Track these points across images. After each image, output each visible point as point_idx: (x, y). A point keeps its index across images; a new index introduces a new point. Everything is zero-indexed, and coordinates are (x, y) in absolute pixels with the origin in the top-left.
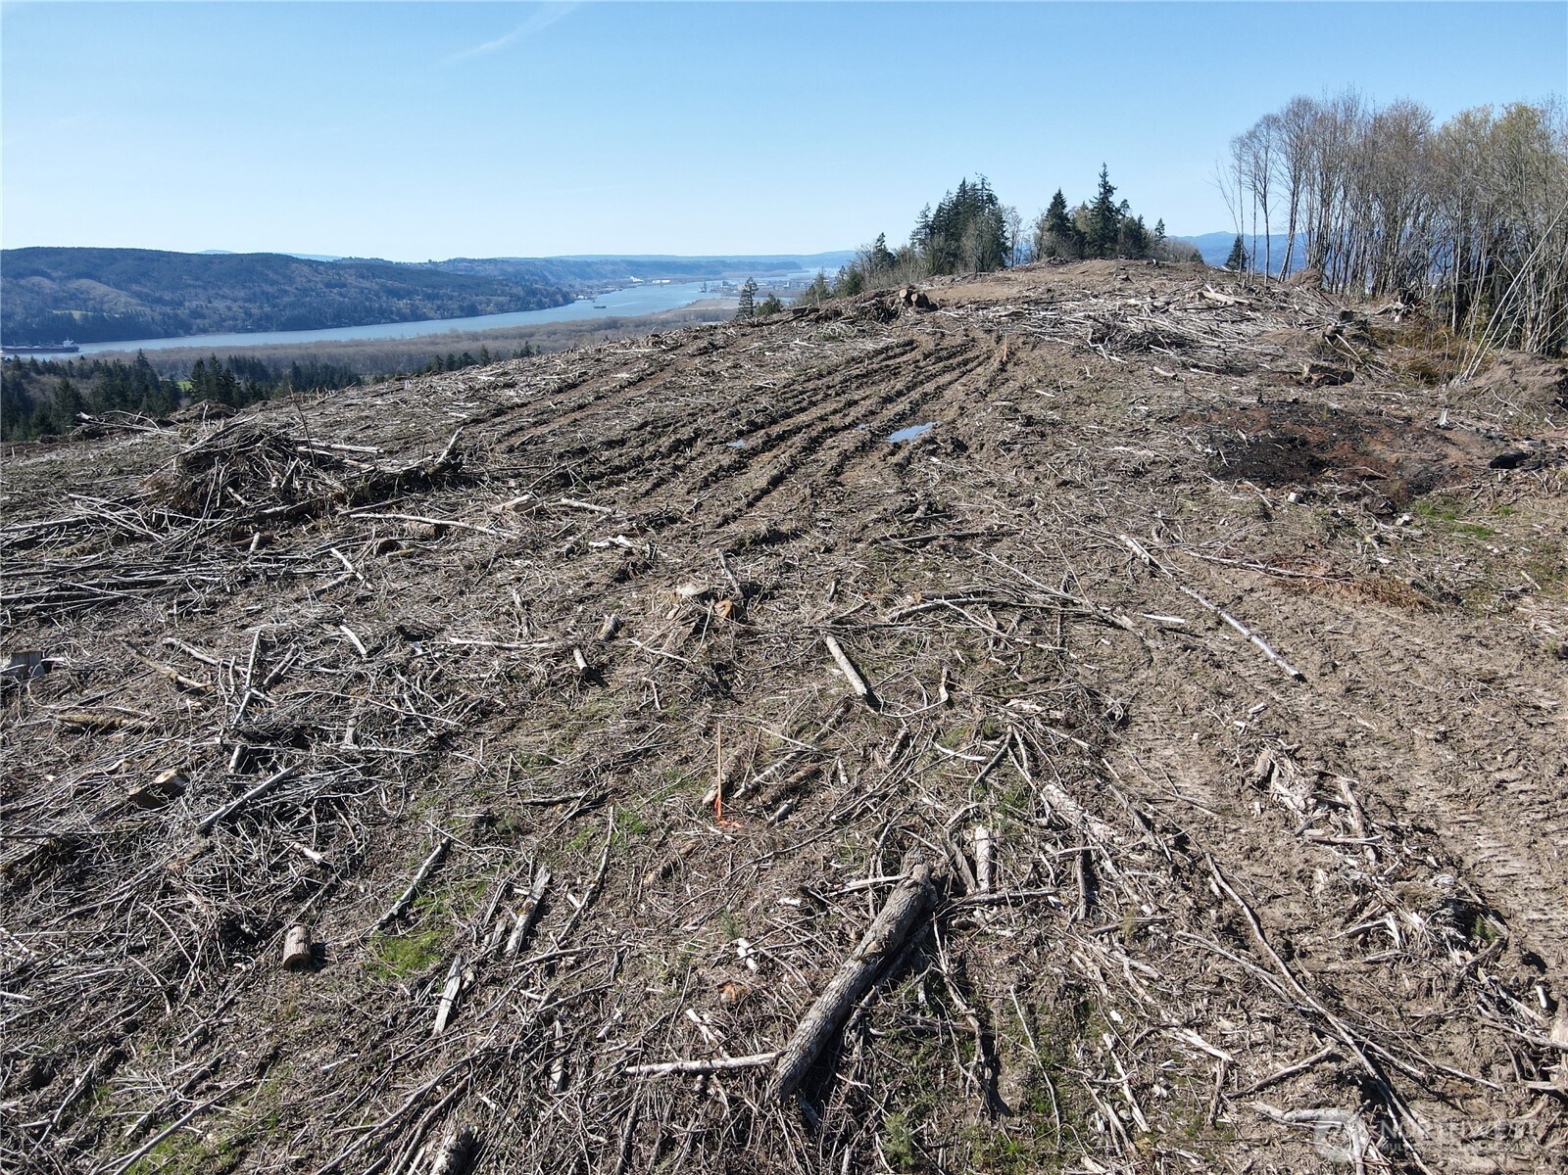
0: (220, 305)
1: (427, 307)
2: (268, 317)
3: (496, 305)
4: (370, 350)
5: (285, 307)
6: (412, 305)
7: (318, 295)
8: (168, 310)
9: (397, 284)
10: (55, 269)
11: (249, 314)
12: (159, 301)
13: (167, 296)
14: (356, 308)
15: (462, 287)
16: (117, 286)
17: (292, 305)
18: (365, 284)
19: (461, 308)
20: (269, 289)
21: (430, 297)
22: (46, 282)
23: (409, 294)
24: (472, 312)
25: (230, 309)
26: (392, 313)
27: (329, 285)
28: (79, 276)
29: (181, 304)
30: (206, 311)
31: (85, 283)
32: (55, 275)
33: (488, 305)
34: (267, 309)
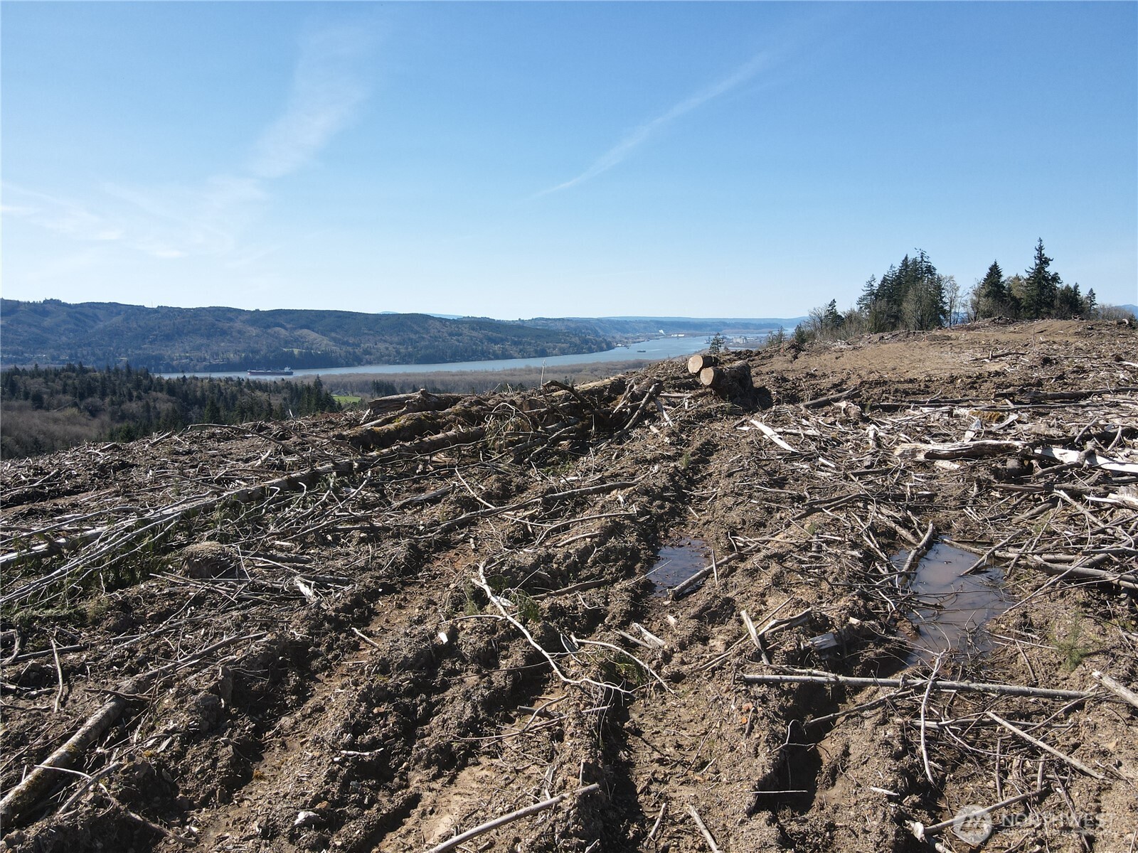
0: (381, 346)
1: (513, 350)
2: (410, 355)
3: (560, 349)
4: (470, 378)
5: (421, 348)
6: (503, 348)
7: (443, 341)
8: (350, 349)
9: (495, 334)
10: (289, 323)
11: (398, 352)
12: (346, 343)
13: (351, 340)
14: (466, 350)
15: (538, 337)
16: (323, 334)
17: (426, 347)
18: (474, 334)
19: (536, 351)
20: (413, 336)
21: (515, 343)
22: (282, 331)
23: (502, 341)
24: (543, 353)
25: (387, 349)
26: (489, 353)
27: (451, 334)
28: (302, 327)
29: (358, 345)
30: (373, 351)
31: (305, 332)
32: (288, 326)
33: (554, 349)
34: (410, 349)
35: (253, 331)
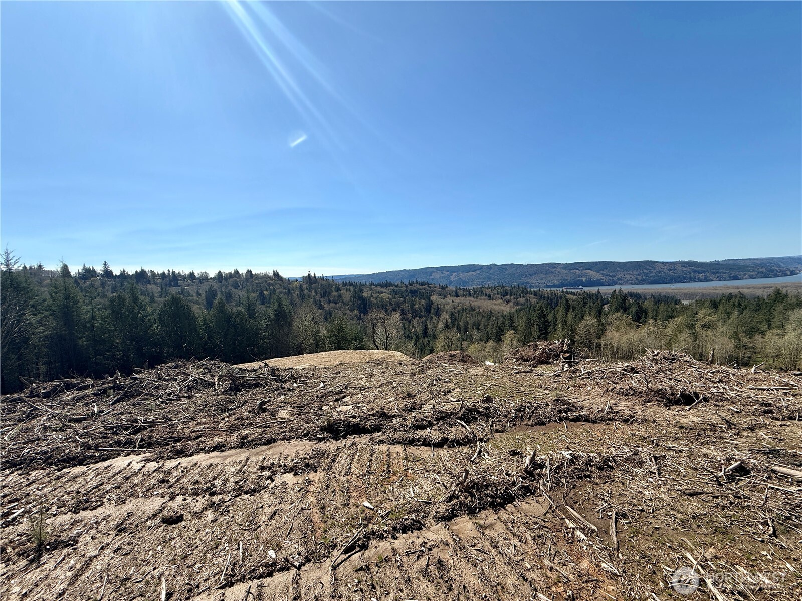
0: (628, 277)
1: (713, 277)
2: (644, 280)
3: (749, 276)
4: (684, 291)
5: (651, 277)
6: (705, 276)
7: (664, 273)
8: (611, 278)
9: (699, 269)
10: (581, 268)
11: (637, 279)
12: (609, 276)
13: (611, 274)
14: (679, 277)
15: (732, 269)
16: (597, 272)
17: (654, 276)
18: (685, 269)
19: (730, 277)
20: (646, 271)
21: (714, 273)
22: (578, 271)
23: (704, 272)
24: (736, 278)
26: (695, 279)
27: (669, 270)
28: (587, 269)
29: (615, 276)
30: (622, 279)
33: (744, 275)
35: (565, 272)
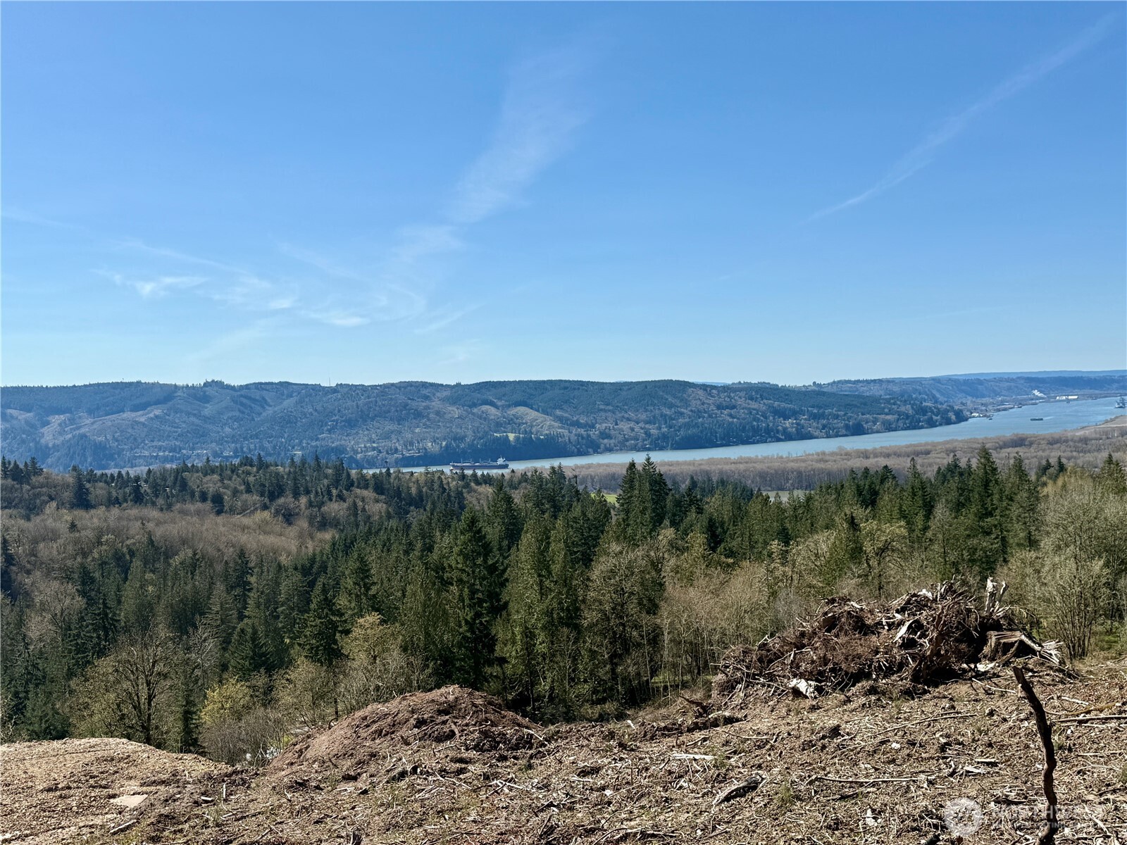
0: (625, 426)
1: (812, 426)
2: (665, 437)
3: (883, 423)
4: (759, 467)
5: (680, 427)
6: (798, 424)
7: (710, 416)
8: (582, 431)
9: (783, 405)
10: (500, 399)
11: (648, 434)
12: (577, 424)
13: (582, 420)
14: (744, 428)
15: (849, 406)
16: (545, 412)
17: (687, 426)
18: (754, 405)
19: (847, 427)
20: (667, 412)
21: (815, 417)
22: (492, 410)
23: (794, 414)
24: (858, 430)
26: (778, 431)
27: (719, 407)
28: (517, 404)
29: (593, 426)
30: (612, 432)
31: (521, 410)
32: (499, 403)
33: (874, 423)
34: (665, 430)
35: (455, 411)
